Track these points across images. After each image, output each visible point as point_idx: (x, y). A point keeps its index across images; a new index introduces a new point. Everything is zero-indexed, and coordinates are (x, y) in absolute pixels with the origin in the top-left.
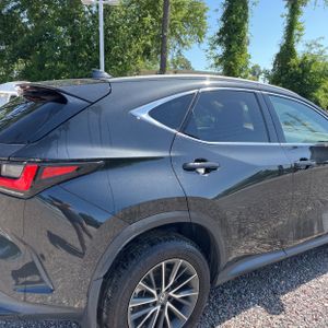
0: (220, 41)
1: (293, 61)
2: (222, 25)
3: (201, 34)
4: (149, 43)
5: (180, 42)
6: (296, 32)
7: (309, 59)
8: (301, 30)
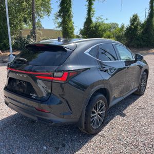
0: (59, 16)
1: (92, 25)
2: (60, 8)
3: (49, 12)
4: (26, 16)
5: (39, 15)
6: (92, 12)
7: (98, 24)
8: (94, 12)
